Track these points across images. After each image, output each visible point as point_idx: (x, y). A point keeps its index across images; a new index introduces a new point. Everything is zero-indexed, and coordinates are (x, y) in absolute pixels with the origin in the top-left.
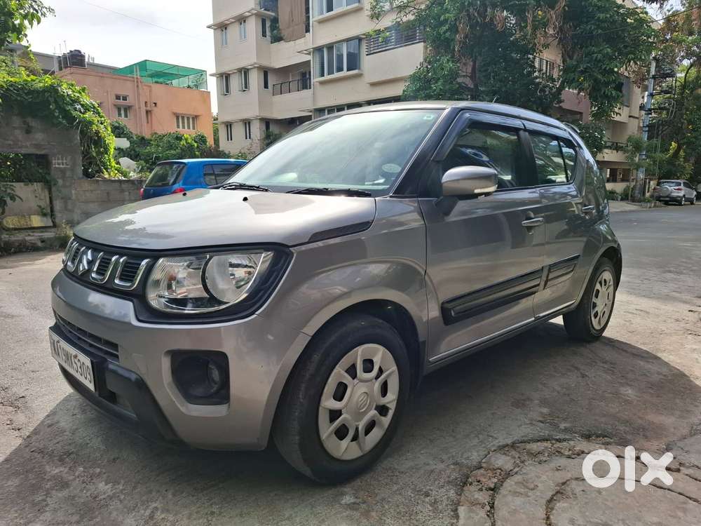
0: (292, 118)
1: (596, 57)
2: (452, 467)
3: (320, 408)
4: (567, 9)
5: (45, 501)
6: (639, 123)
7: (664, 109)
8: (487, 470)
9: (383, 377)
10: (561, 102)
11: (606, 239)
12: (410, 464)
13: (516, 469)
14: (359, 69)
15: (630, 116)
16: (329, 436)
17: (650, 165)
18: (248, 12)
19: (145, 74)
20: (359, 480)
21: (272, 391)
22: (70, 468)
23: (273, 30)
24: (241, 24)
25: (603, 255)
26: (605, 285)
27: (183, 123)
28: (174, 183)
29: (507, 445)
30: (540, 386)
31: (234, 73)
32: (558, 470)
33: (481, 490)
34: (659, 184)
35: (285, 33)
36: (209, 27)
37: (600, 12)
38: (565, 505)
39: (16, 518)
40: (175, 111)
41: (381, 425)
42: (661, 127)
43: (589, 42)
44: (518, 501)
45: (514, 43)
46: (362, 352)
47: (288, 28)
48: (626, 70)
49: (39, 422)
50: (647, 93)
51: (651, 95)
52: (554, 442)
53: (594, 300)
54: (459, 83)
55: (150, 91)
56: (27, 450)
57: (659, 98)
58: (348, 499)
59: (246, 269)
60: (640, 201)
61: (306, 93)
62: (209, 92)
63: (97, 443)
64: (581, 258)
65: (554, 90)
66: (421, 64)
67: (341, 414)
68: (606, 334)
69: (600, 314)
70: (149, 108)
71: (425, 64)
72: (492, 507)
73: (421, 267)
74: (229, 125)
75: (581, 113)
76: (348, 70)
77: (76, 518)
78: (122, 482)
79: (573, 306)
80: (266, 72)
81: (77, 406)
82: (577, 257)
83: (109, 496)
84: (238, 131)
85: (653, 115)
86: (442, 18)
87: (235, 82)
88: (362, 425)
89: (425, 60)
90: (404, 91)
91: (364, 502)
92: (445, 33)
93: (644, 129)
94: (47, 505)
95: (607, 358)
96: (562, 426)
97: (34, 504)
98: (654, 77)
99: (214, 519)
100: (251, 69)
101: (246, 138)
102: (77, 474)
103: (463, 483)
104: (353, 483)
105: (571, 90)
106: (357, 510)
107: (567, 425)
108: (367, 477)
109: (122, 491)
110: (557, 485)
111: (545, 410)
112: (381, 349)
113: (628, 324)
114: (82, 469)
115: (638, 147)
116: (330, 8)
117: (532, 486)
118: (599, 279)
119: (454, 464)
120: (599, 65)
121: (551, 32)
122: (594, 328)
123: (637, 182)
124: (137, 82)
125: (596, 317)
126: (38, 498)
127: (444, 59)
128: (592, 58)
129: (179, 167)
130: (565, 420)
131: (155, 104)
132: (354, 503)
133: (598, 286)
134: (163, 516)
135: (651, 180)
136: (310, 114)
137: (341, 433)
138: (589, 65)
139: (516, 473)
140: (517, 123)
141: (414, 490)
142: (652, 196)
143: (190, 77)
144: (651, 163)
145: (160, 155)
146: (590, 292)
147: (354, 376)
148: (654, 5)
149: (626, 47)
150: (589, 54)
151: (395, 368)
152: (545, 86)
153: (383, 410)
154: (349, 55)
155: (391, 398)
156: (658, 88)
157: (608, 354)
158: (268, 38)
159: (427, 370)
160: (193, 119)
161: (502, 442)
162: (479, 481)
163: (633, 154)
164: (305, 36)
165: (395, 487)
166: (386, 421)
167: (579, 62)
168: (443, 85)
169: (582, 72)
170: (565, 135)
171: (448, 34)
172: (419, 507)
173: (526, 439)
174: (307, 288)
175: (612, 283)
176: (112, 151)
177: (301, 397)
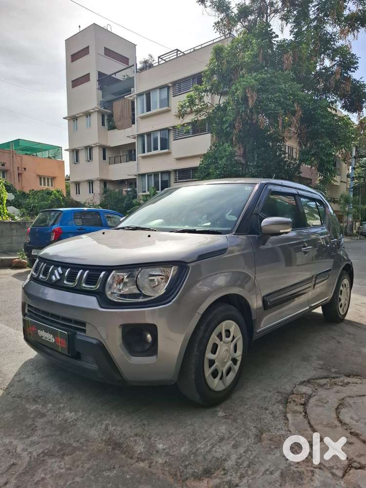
0: (123, 180)
1: (322, 146)
2: (277, 394)
3: (205, 358)
4: (302, 116)
5: (34, 424)
6: (347, 186)
7: (362, 177)
8: (297, 395)
9: (234, 341)
10: (300, 173)
11: (345, 260)
12: (250, 394)
13: (314, 394)
14: (169, 149)
15: (341, 182)
16: (209, 375)
17: (355, 212)
18: (93, 109)
19: (18, 148)
20: (224, 404)
21: (181, 349)
22: (43, 405)
23: (109, 122)
24: (87, 117)
25: (343, 269)
26: (345, 287)
27: (44, 182)
28: (54, 224)
29: (305, 381)
30: (315, 349)
31: (82, 149)
32: (337, 392)
33: (297, 405)
34: (361, 225)
35: (118, 124)
36: (64, 118)
37: (323, 119)
38: (346, 410)
39: (20, 434)
40: (39, 174)
41: (234, 370)
42: (361, 189)
43: (316, 136)
44: (320, 409)
45: (270, 136)
46: (225, 324)
47: (120, 121)
48: (340, 154)
49: (11, 380)
50: (351, 167)
51: (354, 169)
52: (331, 379)
53: (340, 296)
54: (236, 160)
55: (22, 160)
56: (9, 396)
57: (359, 170)
58: (221, 414)
59: (161, 277)
60: (350, 235)
61: (132, 163)
62: (64, 161)
63: (55, 389)
64: (332, 271)
65: (296, 165)
66: (211, 147)
67: (214, 363)
68: (347, 318)
69: (343, 305)
70: (20, 172)
71: (213, 148)
72: (306, 413)
73: (252, 275)
74: (77, 184)
75: (311, 180)
76: (161, 150)
77: (57, 433)
78: (81, 411)
79: (328, 300)
80: (104, 149)
81: (33, 369)
82: (330, 270)
83: (74, 419)
84: (84, 188)
85: (356, 181)
86: (224, 119)
87: (83, 156)
88: (225, 370)
89: (213, 145)
90: (200, 164)
91: (231, 415)
92: (226, 128)
93: (351, 190)
94: (36, 427)
95: (351, 332)
96: (333, 370)
97: (28, 427)
98: (355, 157)
99: (146, 428)
100: (94, 147)
101: (90, 193)
102: (49, 408)
103: (286, 402)
104: (221, 406)
105: (306, 166)
106: (229, 419)
107: (336, 370)
108: (228, 402)
109: (82, 416)
110: (339, 400)
111: (321, 362)
112: (234, 323)
113: (358, 311)
114: (51, 405)
115: (347, 201)
116: (149, 109)
117: (325, 401)
118: (342, 283)
119: (277, 392)
120: (323, 151)
121: (293, 129)
122: (340, 314)
123: (348, 223)
124: (13, 154)
125: (341, 307)
126: (29, 422)
127: (226, 145)
128: (319, 146)
129: (56, 214)
130: (334, 367)
131: (25, 169)
132: (226, 416)
133: (341, 288)
134: (114, 428)
135: (356, 222)
136: (136, 177)
137: (215, 374)
138: (317, 150)
139: (314, 395)
140: (294, 191)
141: (258, 407)
142: (357, 232)
143: (50, 151)
144: (356, 211)
145: (37, 205)
146: (337, 292)
147: (221, 340)
148: (355, 114)
149: (339, 140)
150: (317, 144)
151: (240, 335)
152: (290, 163)
153: (234, 361)
154: (161, 139)
155: (239, 354)
156: (358, 164)
157: (350, 329)
158: (106, 127)
159: (255, 337)
160: (52, 179)
161: (302, 379)
162: (294, 401)
163: (345, 205)
164: (131, 126)
165: (246, 407)
166: (237, 368)
167: (311, 147)
168: (226, 161)
169: (313, 155)
170: (319, 198)
171: (228, 129)
172: (264, 416)
173: (314, 377)
174: (200, 285)
175: (349, 286)
176: (5, 201)
177: (195, 352)
